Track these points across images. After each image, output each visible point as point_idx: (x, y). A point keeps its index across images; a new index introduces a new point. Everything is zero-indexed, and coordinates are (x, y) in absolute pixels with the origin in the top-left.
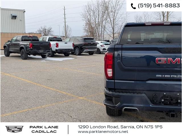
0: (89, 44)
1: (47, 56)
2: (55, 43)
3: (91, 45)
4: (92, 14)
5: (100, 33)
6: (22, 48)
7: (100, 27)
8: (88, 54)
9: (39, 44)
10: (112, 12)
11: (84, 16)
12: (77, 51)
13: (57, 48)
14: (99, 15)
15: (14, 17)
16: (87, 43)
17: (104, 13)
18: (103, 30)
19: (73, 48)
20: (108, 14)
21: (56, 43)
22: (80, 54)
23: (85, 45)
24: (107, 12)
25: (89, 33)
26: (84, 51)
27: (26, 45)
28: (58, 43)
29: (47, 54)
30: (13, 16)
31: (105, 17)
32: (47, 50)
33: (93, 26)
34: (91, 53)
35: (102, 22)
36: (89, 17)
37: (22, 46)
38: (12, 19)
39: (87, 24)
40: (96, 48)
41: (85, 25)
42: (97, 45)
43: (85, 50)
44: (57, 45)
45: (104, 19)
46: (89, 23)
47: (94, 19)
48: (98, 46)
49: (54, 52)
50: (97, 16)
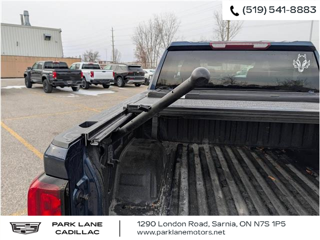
0: (134, 73)
1: (78, 88)
2: (89, 71)
3: (137, 74)
4: (144, 37)
5: (153, 59)
6: (44, 78)
7: (153, 52)
8: (134, 85)
9: (67, 73)
10: (166, 35)
11: (135, 39)
12: (120, 81)
13: (93, 79)
14: (151, 39)
15: (48, 38)
16: (132, 72)
17: (158, 36)
18: (156, 55)
19: (114, 78)
20: (162, 37)
21: (91, 72)
22: (123, 86)
23: (129, 74)
24: (160, 35)
25: (141, 59)
26: (128, 82)
27: (49, 74)
28: (93, 72)
29: (78, 86)
30: (46, 37)
31: (158, 41)
32: (78, 81)
33: (145, 51)
34: (138, 85)
35: (155, 47)
36: (140, 40)
37: (44, 75)
38: (45, 40)
39: (138, 48)
40: (143, 78)
41: (136, 49)
42: (145, 74)
43: (130, 81)
44: (92, 75)
45: (157, 43)
46: (141, 48)
47: (146, 43)
48: (146, 76)
49: (89, 83)
50: (150, 40)
